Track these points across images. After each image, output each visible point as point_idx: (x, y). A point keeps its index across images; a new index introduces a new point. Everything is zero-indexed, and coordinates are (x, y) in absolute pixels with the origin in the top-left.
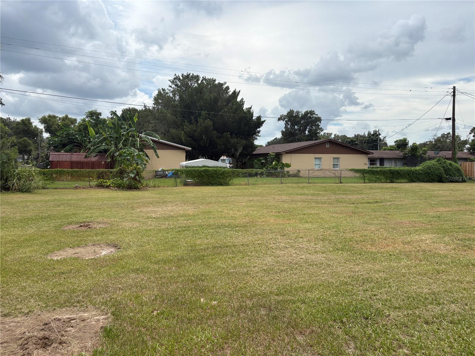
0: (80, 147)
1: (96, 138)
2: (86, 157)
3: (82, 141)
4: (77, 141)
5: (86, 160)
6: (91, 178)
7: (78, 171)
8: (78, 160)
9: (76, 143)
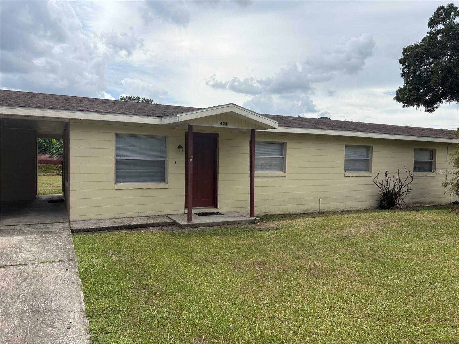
0: (46, 151)
1: (57, 145)
2: (50, 157)
3: (48, 147)
4: (44, 147)
5: (50, 159)
6: (53, 170)
7: (45, 166)
8: (45, 159)
9: (43, 148)
